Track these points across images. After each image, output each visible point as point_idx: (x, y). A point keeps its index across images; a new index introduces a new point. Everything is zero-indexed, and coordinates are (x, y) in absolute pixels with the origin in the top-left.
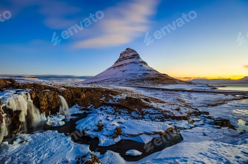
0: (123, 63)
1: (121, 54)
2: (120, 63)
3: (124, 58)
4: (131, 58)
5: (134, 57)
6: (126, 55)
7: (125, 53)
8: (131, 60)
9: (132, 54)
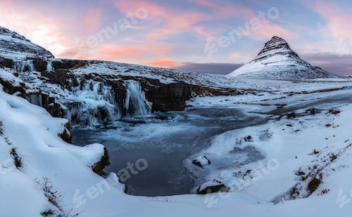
0: (267, 54)
1: (266, 44)
2: (263, 55)
3: (269, 49)
4: (277, 48)
5: (281, 47)
6: (271, 45)
7: (270, 42)
8: (277, 51)
9: (279, 43)
